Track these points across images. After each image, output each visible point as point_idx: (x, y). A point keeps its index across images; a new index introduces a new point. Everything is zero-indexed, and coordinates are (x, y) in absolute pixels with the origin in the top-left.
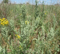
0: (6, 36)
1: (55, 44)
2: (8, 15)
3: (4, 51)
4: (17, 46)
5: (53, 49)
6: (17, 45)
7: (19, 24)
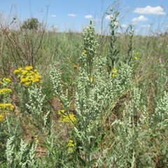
0: (39, 113)
1: (161, 138)
2: (36, 60)
3: (32, 155)
4: (61, 143)
5: (155, 152)
6: (59, 139)
7: (66, 83)
